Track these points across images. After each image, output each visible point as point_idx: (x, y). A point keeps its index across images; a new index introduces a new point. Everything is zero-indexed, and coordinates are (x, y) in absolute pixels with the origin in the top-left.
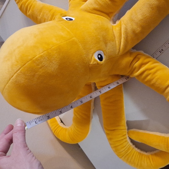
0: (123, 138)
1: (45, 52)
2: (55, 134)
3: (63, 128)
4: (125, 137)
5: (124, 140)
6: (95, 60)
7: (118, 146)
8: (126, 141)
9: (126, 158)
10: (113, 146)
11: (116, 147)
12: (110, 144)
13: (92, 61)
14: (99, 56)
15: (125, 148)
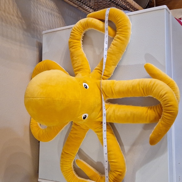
0: (69, 161)
1: (62, 99)
2: (31, 126)
3: (38, 126)
4: (71, 161)
5: (70, 163)
6: (81, 117)
7: (64, 164)
8: (70, 164)
9: (65, 174)
10: (61, 162)
11: (62, 164)
12: (61, 161)
13: (80, 117)
14: (85, 117)
15: (68, 167)
